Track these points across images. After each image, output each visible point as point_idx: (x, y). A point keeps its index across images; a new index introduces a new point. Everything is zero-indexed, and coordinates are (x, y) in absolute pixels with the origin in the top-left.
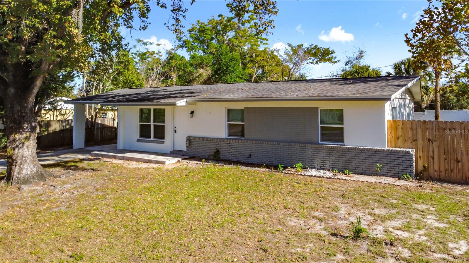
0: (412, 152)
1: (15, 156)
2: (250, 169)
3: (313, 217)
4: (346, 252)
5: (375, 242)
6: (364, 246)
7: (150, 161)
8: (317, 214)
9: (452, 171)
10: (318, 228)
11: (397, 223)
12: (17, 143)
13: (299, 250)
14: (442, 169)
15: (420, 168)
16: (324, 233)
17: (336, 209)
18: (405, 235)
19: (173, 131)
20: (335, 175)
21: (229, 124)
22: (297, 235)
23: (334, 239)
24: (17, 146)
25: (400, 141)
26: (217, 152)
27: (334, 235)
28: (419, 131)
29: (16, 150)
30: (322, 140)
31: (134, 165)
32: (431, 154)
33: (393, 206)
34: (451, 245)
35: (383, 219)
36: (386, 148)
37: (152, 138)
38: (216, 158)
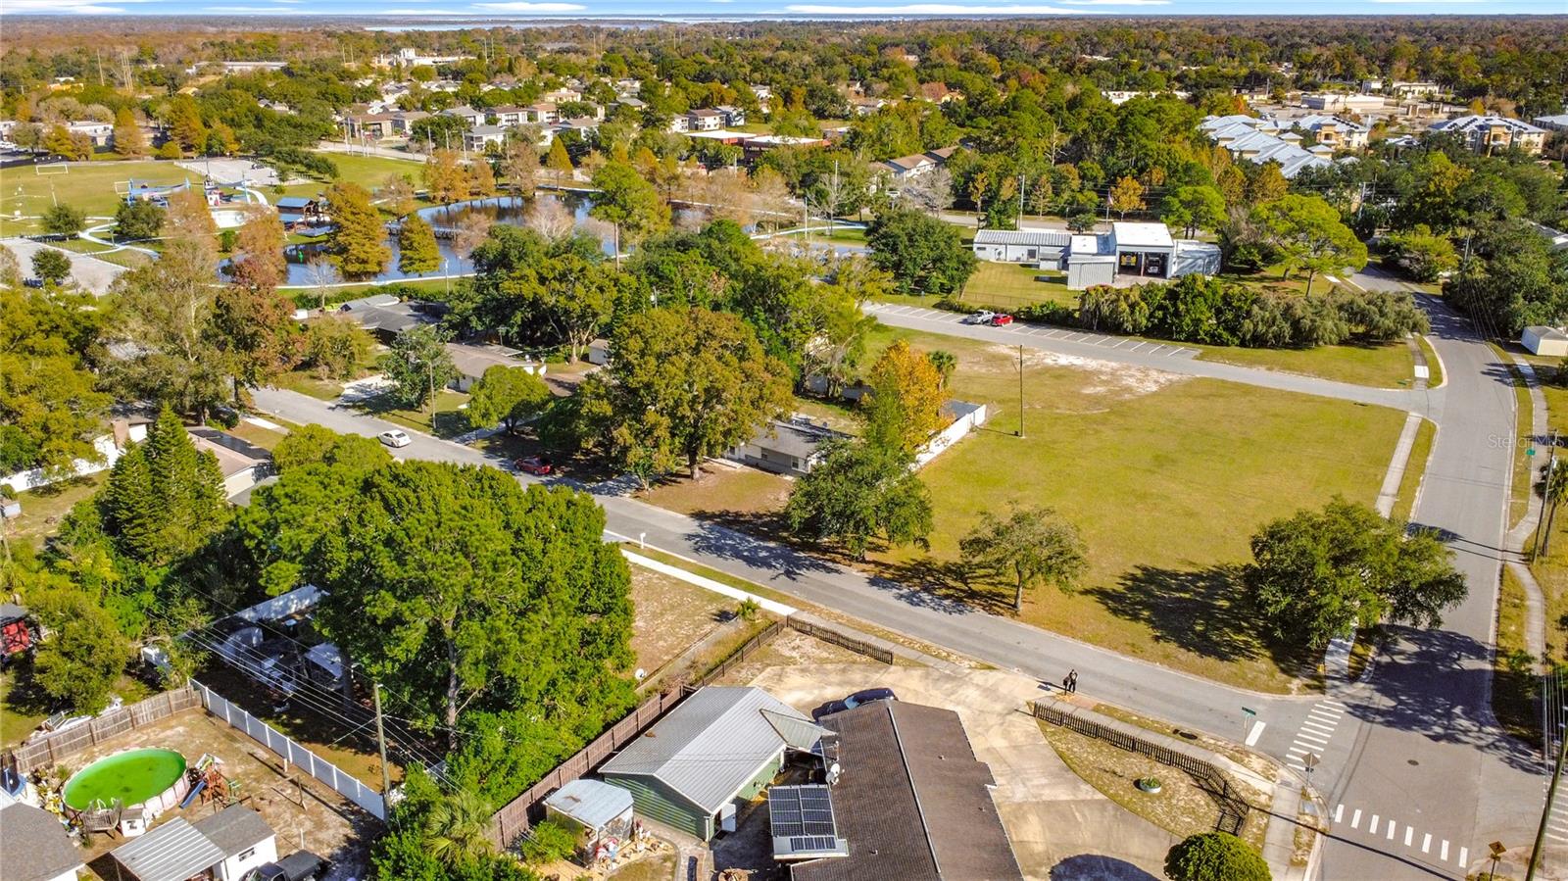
1: (694, 470)
7: (732, 465)
12: (695, 466)
19: (741, 450)
21: (763, 452)
26: (756, 463)
29: (695, 468)
37: (727, 451)
38: (756, 466)
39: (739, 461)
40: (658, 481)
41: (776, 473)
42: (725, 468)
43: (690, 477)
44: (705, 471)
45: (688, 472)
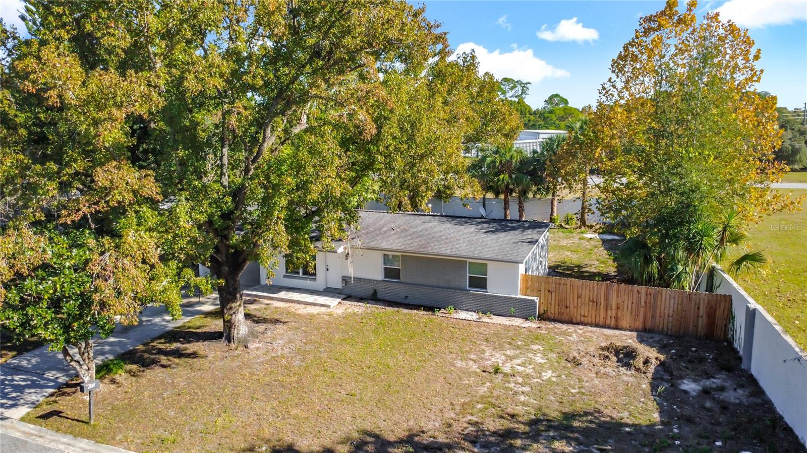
0: (536, 299)
1: (233, 321)
2: (410, 311)
3: (471, 359)
4: (491, 382)
5: (506, 375)
6: (500, 377)
7: (314, 304)
8: (472, 357)
9: (563, 314)
10: (474, 367)
11: (519, 361)
12: (234, 310)
13: (467, 382)
14: (556, 312)
15: (542, 312)
16: (478, 370)
17: (483, 352)
18: (521, 369)
19: (325, 270)
20: (480, 318)
21: (385, 268)
22: (464, 373)
23: (484, 374)
24: (234, 313)
25: (529, 291)
26: (375, 292)
27: (484, 371)
28: (543, 284)
29: (234, 316)
30: (470, 286)
31: (293, 307)
32: (550, 301)
33: (518, 348)
34: (543, 374)
35: (511, 358)
36: (519, 296)
37: (301, 275)
38: (374, 298)
39: (329, 292)
40: (128, 357)
41: (431, 309)
42: (302, 310)
43: (225, 335)
44: (258, 321)
45: (217, 325)
